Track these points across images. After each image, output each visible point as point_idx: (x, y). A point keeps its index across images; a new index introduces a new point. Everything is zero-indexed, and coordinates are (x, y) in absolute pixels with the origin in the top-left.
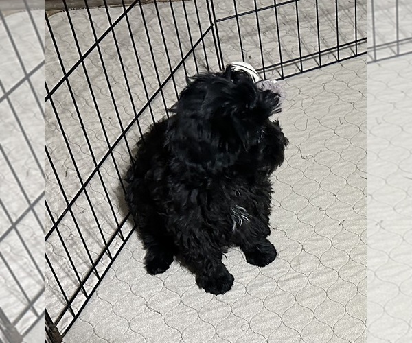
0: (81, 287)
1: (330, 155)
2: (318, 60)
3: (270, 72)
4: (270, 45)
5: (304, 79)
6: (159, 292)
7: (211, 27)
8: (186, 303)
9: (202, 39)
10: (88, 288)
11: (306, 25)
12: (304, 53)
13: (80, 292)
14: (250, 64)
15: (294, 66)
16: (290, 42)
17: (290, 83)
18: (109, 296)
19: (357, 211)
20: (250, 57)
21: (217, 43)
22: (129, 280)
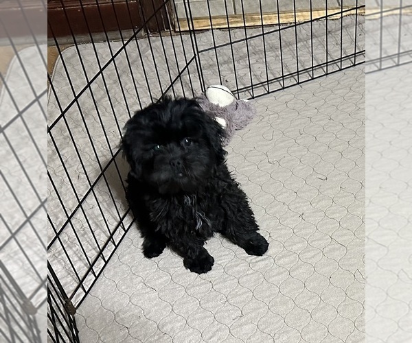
0: (91, 269)
1: (292, 160)
2: (282, 82)
3: (243, 93)
4: (242, 71)
5: (271, 98)
6: (154, 272)
7: (195, 57)
8: (176, 281)
9: (187, 66)
10: (97, 270)
11: (272, 55)
12: (270, 77)
13: (90, 273)
14: (227, 87)
15: (262, 87)
16: (259, 68)
17: (259, 101)
18: (113, 276)
19: (313, 205)
20: (226, 81)
21: (199, 70)
22: (129, 263)
